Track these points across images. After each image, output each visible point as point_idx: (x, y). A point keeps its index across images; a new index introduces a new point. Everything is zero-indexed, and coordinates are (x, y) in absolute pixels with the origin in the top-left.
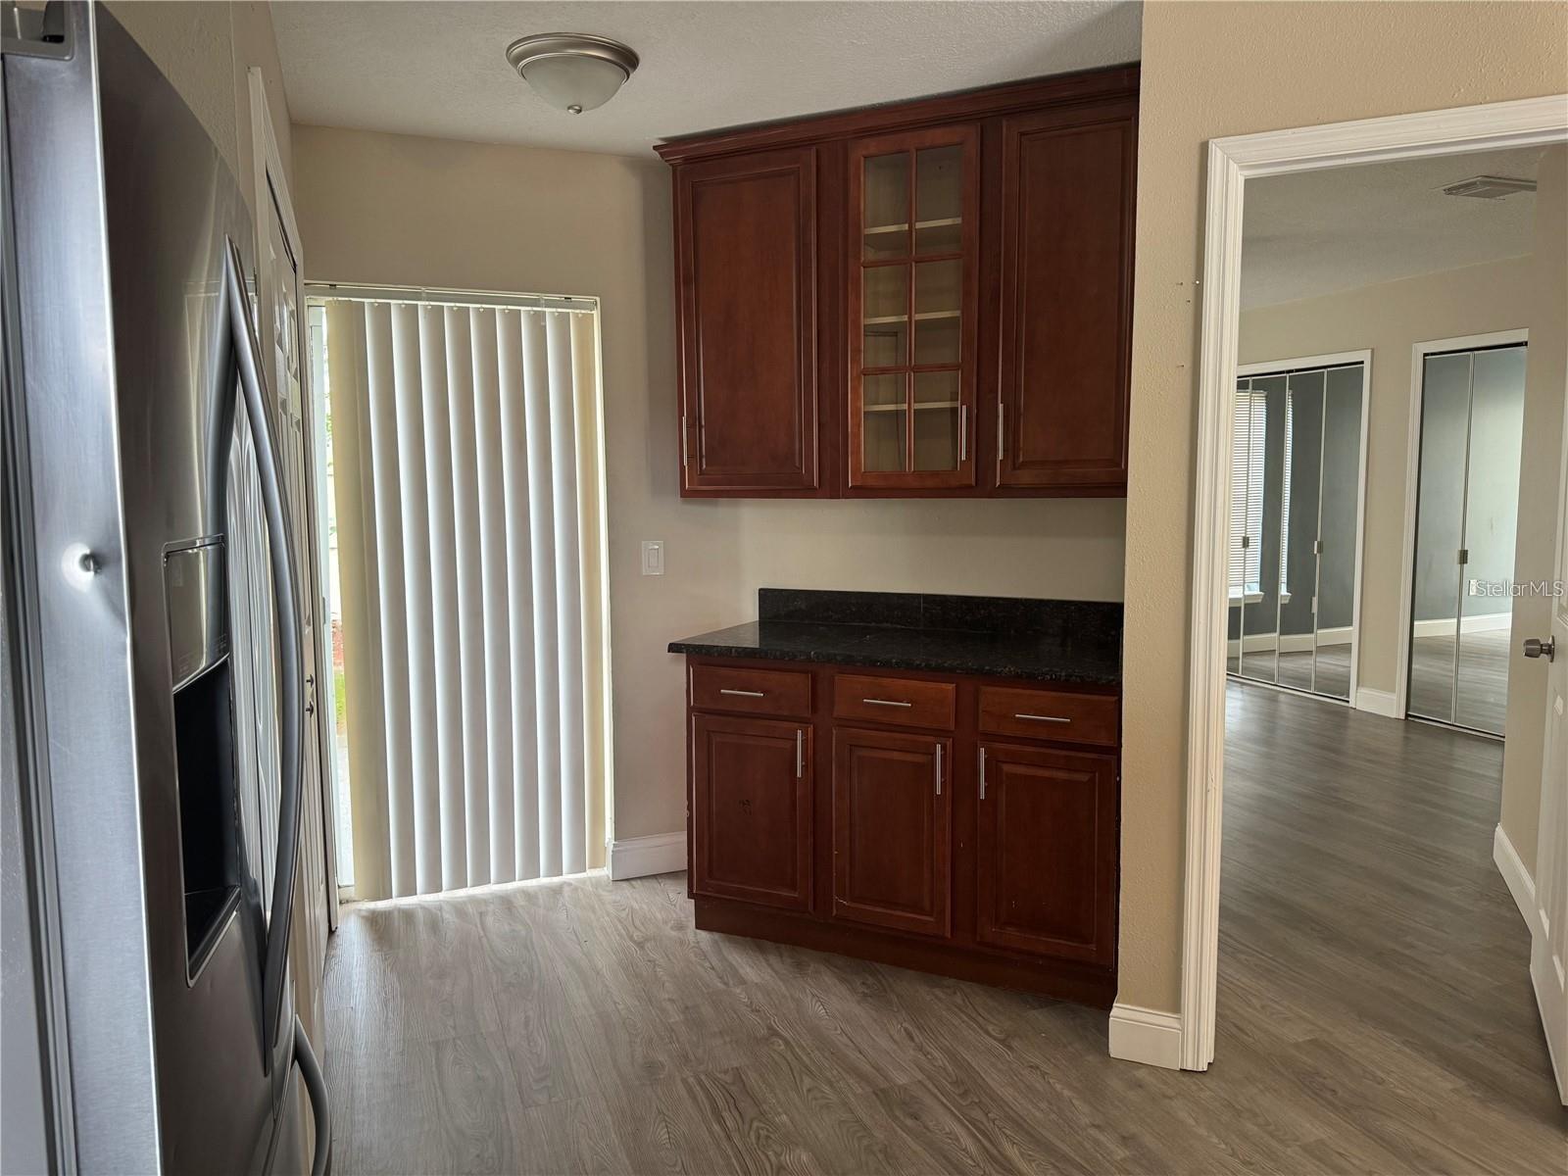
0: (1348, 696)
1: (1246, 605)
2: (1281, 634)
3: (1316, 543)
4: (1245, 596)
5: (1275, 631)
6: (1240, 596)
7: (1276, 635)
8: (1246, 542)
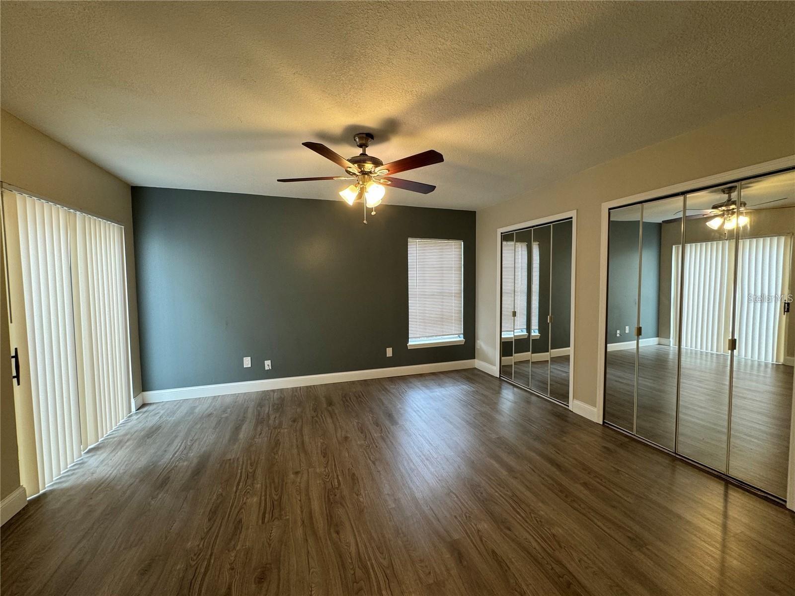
0: (568, 403)
1: (515, 340)
2: (532, 353)
3: (549, 317)
4: (515, 336)
5: (529, 351)
6: (512, 336)
7: (530, 353)
8: (514, 314)
